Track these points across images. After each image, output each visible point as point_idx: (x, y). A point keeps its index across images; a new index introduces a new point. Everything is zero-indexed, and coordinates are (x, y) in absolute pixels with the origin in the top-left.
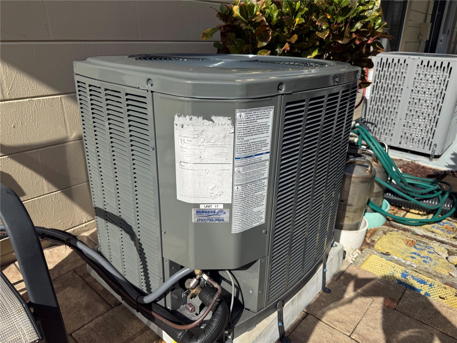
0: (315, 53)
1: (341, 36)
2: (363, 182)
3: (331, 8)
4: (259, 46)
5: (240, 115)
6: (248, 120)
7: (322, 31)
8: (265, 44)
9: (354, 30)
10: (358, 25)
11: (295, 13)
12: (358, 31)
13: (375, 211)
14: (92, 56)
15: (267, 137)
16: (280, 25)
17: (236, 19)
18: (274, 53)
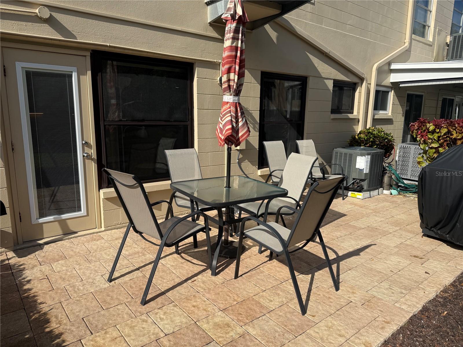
0: (375, 146)
1: (382, 143)
2: (388, 177)
3: (379, 137)
4: (362, 145)
5: (366, 156)
6: (367, 157)
7: (377, 142)
8: (363, 144)
9: (385, 141)
10: (386, 140)
11: (371, 138)
12: (386, 142)
13: (394, 189)
14: (338, 148)
15: (369, 159)
16: (367, 140)
17: (357, 139)
18: (365, 147)
